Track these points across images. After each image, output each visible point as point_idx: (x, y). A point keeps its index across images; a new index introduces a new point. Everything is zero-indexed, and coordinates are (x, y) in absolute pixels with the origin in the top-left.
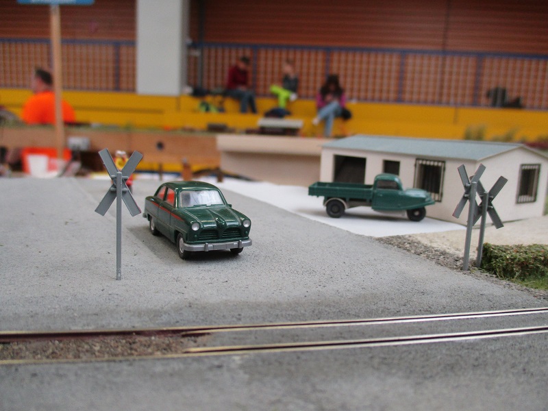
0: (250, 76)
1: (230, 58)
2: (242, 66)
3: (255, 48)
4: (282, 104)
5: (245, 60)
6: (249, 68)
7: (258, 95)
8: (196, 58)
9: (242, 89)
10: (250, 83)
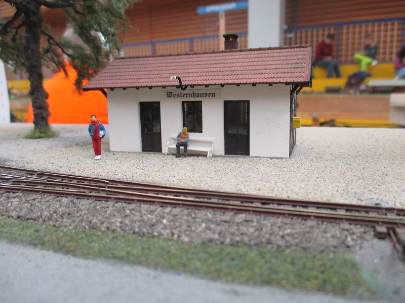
0: (334, 48)
1: (318, 36)
2: (328, 41)
3: (339, 26)
4: (364, 68)
5: (331, 36)
6: (334, 43)
7: (341, 62)
8: (291, 39)
9: (328, 59)
10: (334, 54)
